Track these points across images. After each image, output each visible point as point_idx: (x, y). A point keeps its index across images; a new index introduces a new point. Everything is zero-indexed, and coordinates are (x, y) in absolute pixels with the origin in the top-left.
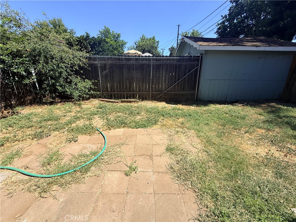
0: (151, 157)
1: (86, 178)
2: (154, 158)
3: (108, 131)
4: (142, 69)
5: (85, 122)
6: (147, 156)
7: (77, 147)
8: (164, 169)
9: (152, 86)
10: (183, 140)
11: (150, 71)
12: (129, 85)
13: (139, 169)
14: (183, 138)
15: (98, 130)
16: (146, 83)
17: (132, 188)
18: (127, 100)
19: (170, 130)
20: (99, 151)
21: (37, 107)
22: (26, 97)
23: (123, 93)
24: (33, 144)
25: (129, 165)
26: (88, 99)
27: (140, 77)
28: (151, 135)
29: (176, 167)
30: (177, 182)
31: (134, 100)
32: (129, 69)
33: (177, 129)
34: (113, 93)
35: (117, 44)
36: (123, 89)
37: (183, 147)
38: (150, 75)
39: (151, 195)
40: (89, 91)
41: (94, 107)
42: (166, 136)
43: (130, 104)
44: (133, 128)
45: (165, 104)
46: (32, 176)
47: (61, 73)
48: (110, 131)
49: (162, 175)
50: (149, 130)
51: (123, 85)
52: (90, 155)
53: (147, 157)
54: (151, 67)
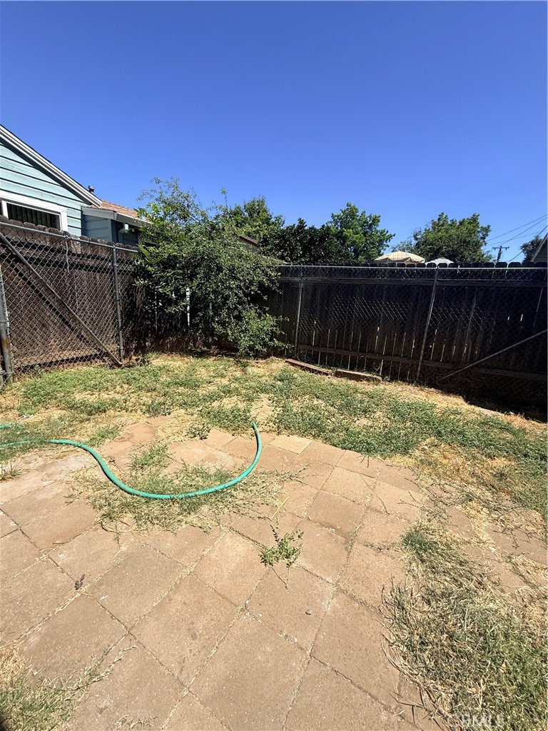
0: (349, 540)
1: (183, 523)
2: (357, 548)
3: (274, 434)
4: (404, 296)
5: (239, 402)
6: (339, 532)
7: (199, 451)
8: (372, 597)
9: (426, 344)
10: (479, 532)
11: (429, 303)
12: (363, 335)
13: (301, 561)
14: (483, 525)
15: (253, 427)
16: (411, 334)
17: (261, 600)
18: (351, 372)
19: (443, 482)
20: (235, 474)
21: (177, 357)
22: (167, 337)
23: (345, 353)
24: (141, 421)
25: (281, 536)
26: (266, 356)
27: (396, 319)
28: (374, 480)
29: (420, 612)
30: (400, 661)
31: (368, 375)
32: (368, 297)
33: (471, 489)
34: (321, 350)
35: (367, 240)
36: (345, 342)
37: (471, 557)
38: (427, 316)
39: (299, 653)
40: (271, 340)
41: (271, 375)
42: (421, 497)
43: (356, 382)
44: (335, 446)
45: (459, 403)
46: (111, 480)
47: (227, 298)
48: (276, 437)
49: (361, 611)
50: (376, 462)
51: (348, 335)
52: (213, 478)
53: (339, 537)
54: (433, 294)
